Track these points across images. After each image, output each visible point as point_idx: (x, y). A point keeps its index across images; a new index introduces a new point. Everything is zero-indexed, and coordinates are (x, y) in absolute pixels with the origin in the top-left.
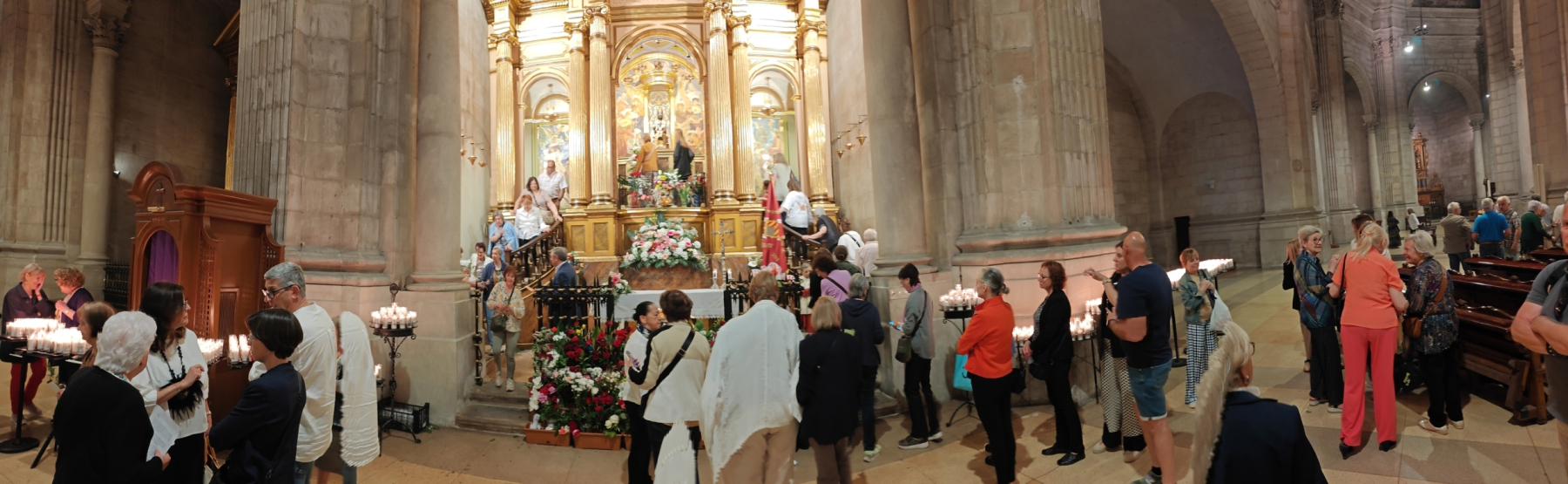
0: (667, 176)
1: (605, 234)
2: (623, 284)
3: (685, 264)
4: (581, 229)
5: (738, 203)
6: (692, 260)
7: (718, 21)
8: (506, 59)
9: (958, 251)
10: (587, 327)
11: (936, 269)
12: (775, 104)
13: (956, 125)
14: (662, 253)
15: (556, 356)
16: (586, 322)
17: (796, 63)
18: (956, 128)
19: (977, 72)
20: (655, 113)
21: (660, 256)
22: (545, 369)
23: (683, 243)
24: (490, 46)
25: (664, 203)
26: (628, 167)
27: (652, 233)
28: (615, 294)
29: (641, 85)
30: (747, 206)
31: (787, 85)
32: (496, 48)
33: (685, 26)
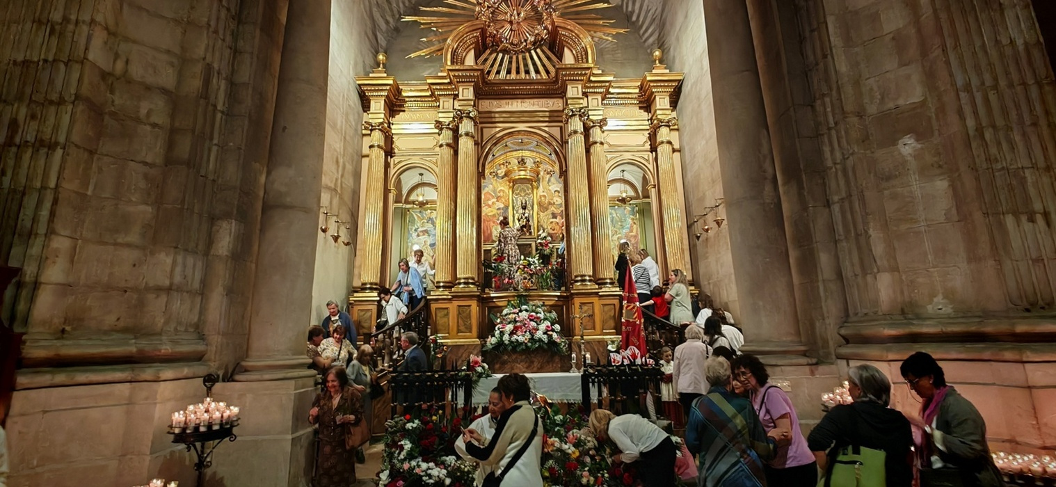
0: (529, 261)
1: (469, 316)
2: (483, 368)
3: (545, 347)
4: (446, 311)
5: (597, 287)
6: (552, 342)
7: (576, 124)
8: (379, 146)
9: (844, 342)
10: (444, 413)
11: (814, 361)
12: (631, 193)
13: (828, 201)
14: (524, 336)
15: (408, 445)
16: (443, 408)
17: (651, 156)
18: (828, 204)
19: (848, 143)
20: (519, 203)
21: (521, 339)
22: (396, 461)
23: (543, 327)
24: (364, 132)
25: (526, 286)
26: (493, 252)
27: (514, 316)
28: (475, 378)
29: (506, 178)
30: (606, 290)
31: (642, 175)
32: (370, 135)
33: (546, 129)
